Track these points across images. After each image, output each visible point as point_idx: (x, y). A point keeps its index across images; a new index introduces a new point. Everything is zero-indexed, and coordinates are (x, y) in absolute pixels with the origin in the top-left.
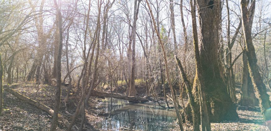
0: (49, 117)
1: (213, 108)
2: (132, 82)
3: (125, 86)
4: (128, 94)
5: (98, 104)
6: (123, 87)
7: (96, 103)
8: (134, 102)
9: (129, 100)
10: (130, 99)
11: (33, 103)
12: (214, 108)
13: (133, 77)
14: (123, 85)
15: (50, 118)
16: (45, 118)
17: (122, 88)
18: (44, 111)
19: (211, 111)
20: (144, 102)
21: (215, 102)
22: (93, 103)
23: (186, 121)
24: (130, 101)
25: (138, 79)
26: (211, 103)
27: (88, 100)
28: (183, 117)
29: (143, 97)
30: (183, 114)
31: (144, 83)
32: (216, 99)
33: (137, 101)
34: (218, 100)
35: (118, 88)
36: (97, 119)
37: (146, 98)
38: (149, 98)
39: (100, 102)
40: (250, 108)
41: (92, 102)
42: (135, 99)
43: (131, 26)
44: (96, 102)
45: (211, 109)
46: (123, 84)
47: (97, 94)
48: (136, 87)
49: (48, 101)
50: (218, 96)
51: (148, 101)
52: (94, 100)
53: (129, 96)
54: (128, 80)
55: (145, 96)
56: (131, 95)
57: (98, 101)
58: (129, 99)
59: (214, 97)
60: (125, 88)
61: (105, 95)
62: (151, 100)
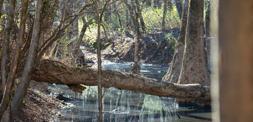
2: (191, 25)
5: (59, 109)
6: (168, 36)
7: (51, 106)
9: (179, 97)
10: (183, 94)
17: (165, 42)
22: (39, 104)
24: (183, 100)
27: (25, 93)
35: (147, 40)
39: (67, 100)
41: (37, 102)
44: (50, 100)
47: (55, 73)
52: (42, 94)
53: (178, 84)
56: (186, 80)
57: (60, 97)
58: (178, 94)
61: (84, 76)
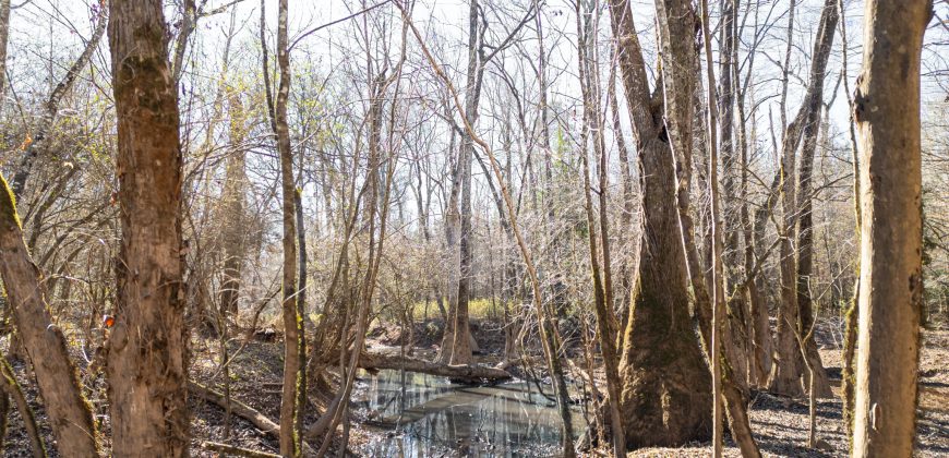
0: (257, 435)
1: (666, 408)
2: (458, 317)
3: (437, 322)
4: (446, 354)
6: (430, 324)
8: (467, 381)
9: (452, 376)
10: (455, 372)
11: (213, 399)
12: (669, 410)
13: (465, 293)
14: (430, 321)
15: (261, 436)
16: (250, 436)
17: (427, 330)
18: (242, 418)
19: (661, 418)
20: (496, 381)
21: (672, 393)
23: (601, 441)
24: (454, 378)
25: (480, 299)
26: (663, 397)
28: (594, 432)
29: (494, 365)
30: (594, 424)
31: (500, 313)
32: (675, 385)
33: (476, 380)
34: (679, 387)
35: (413, 328)
36: (366, 437)
37: (505, 369)
38: (512, 370)
40: (797, 403)
42: (470, 373)
43: (459, 129)
45: (662, 413)
46: (430, 315)
48: (474, 327)
49: (247, 391)
50: (680, 377)
51: (509, 378)
53: (450, 365)
54: (446, 304)
55: (501, 364)
56: (456, 361)
58: (451, 373)
59: (671, 381)
60: (437, 329)
61: (379, 361)
62: (518, 375)
